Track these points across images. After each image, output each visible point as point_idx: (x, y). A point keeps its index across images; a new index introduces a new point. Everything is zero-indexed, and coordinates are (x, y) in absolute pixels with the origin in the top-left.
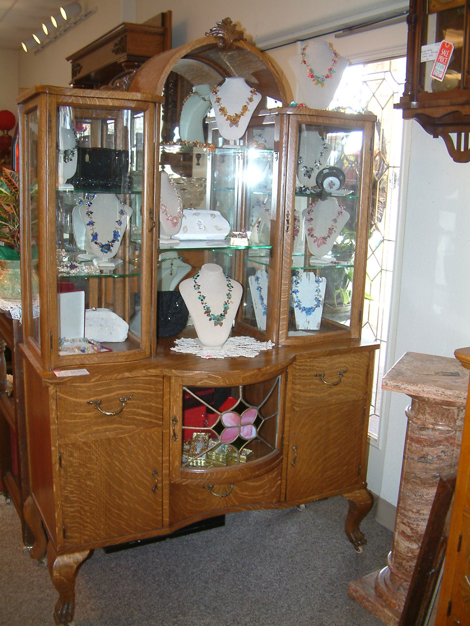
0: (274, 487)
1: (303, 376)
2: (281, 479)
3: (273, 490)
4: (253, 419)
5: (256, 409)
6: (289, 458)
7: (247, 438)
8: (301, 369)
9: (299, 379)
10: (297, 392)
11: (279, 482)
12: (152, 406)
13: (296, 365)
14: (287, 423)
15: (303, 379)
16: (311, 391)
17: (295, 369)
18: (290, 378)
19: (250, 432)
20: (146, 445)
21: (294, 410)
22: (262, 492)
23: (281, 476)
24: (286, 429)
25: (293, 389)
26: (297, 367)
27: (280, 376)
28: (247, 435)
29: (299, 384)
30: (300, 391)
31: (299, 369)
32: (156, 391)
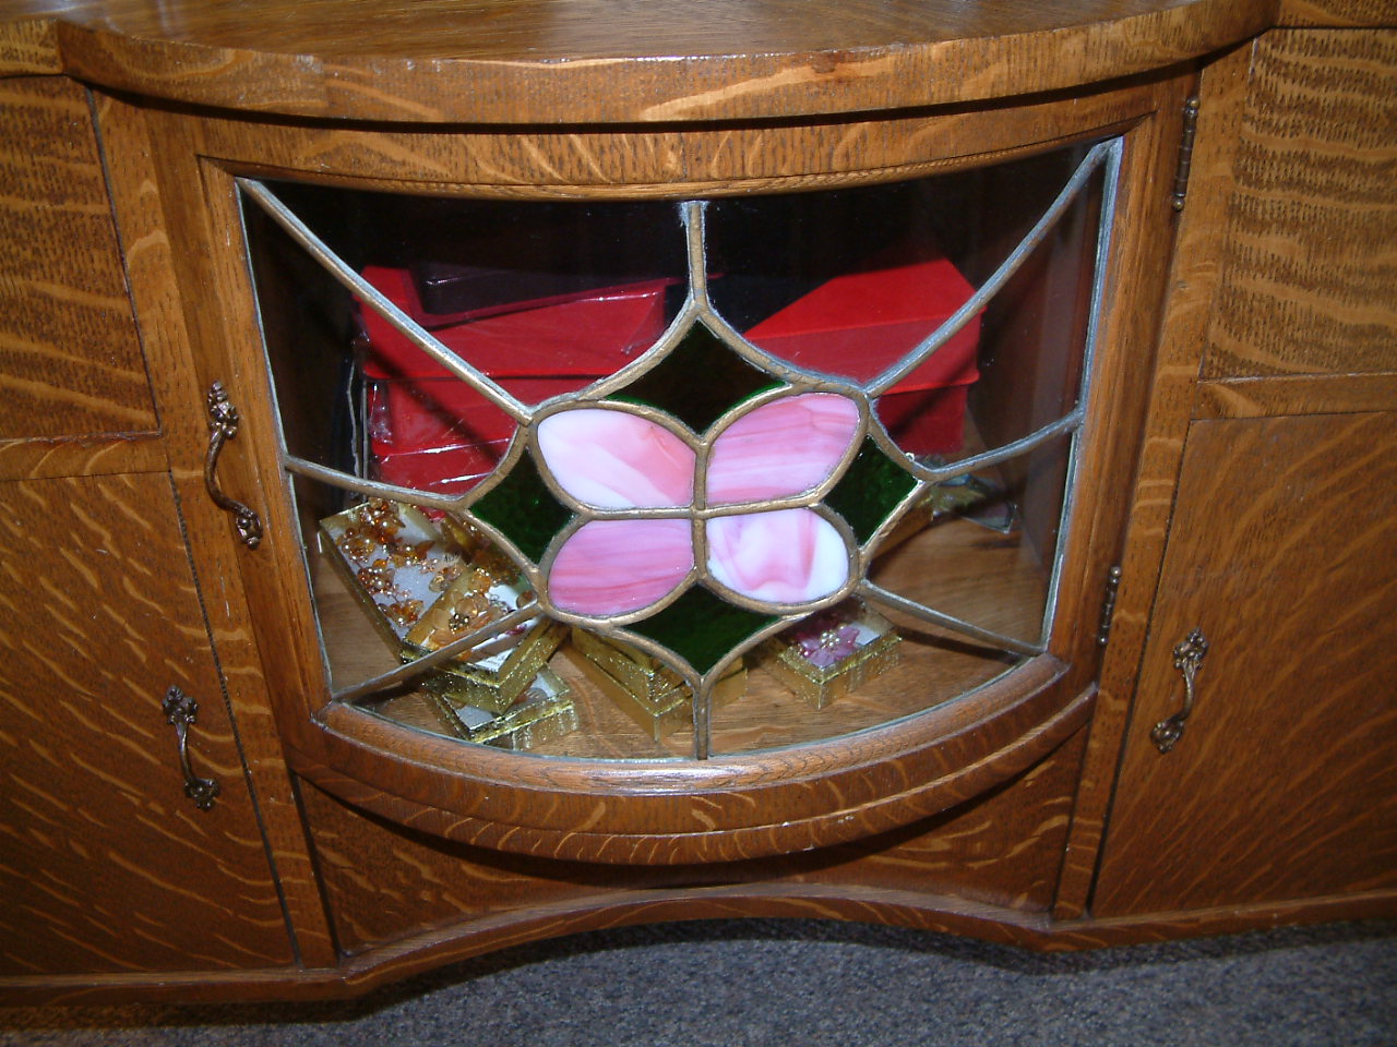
0: (1022, 837)
1: (1326, 165)
2: (1070, 810)
3: (1018, 849)
4: (819, 469)
5: (848, 395)
6: (1140, 706)
7: (765, 596)
8: (1312, 108)
9: (1289, 184)
10: (1262, 285)
11: (1058, 821)
12: (46, 297)
13: (1274, 65)
14: (1151, 491)
15: (1325, 191)
16: (1375, 283)
17: (1266, 99)
18: (1210, 167)
19: (793, 558)
20: (72, 546)
21: (1218, 410)
22: (947, 847)
23: (1074, 793)
24: (1141, 531)
25: (1229, 255)
26: (1288, 89)
27: (1118, 145)
28: (772, 574)
29: (1290, 225)
30: (1286, 276)
31: (1299, 105)
32: (58, 198)
